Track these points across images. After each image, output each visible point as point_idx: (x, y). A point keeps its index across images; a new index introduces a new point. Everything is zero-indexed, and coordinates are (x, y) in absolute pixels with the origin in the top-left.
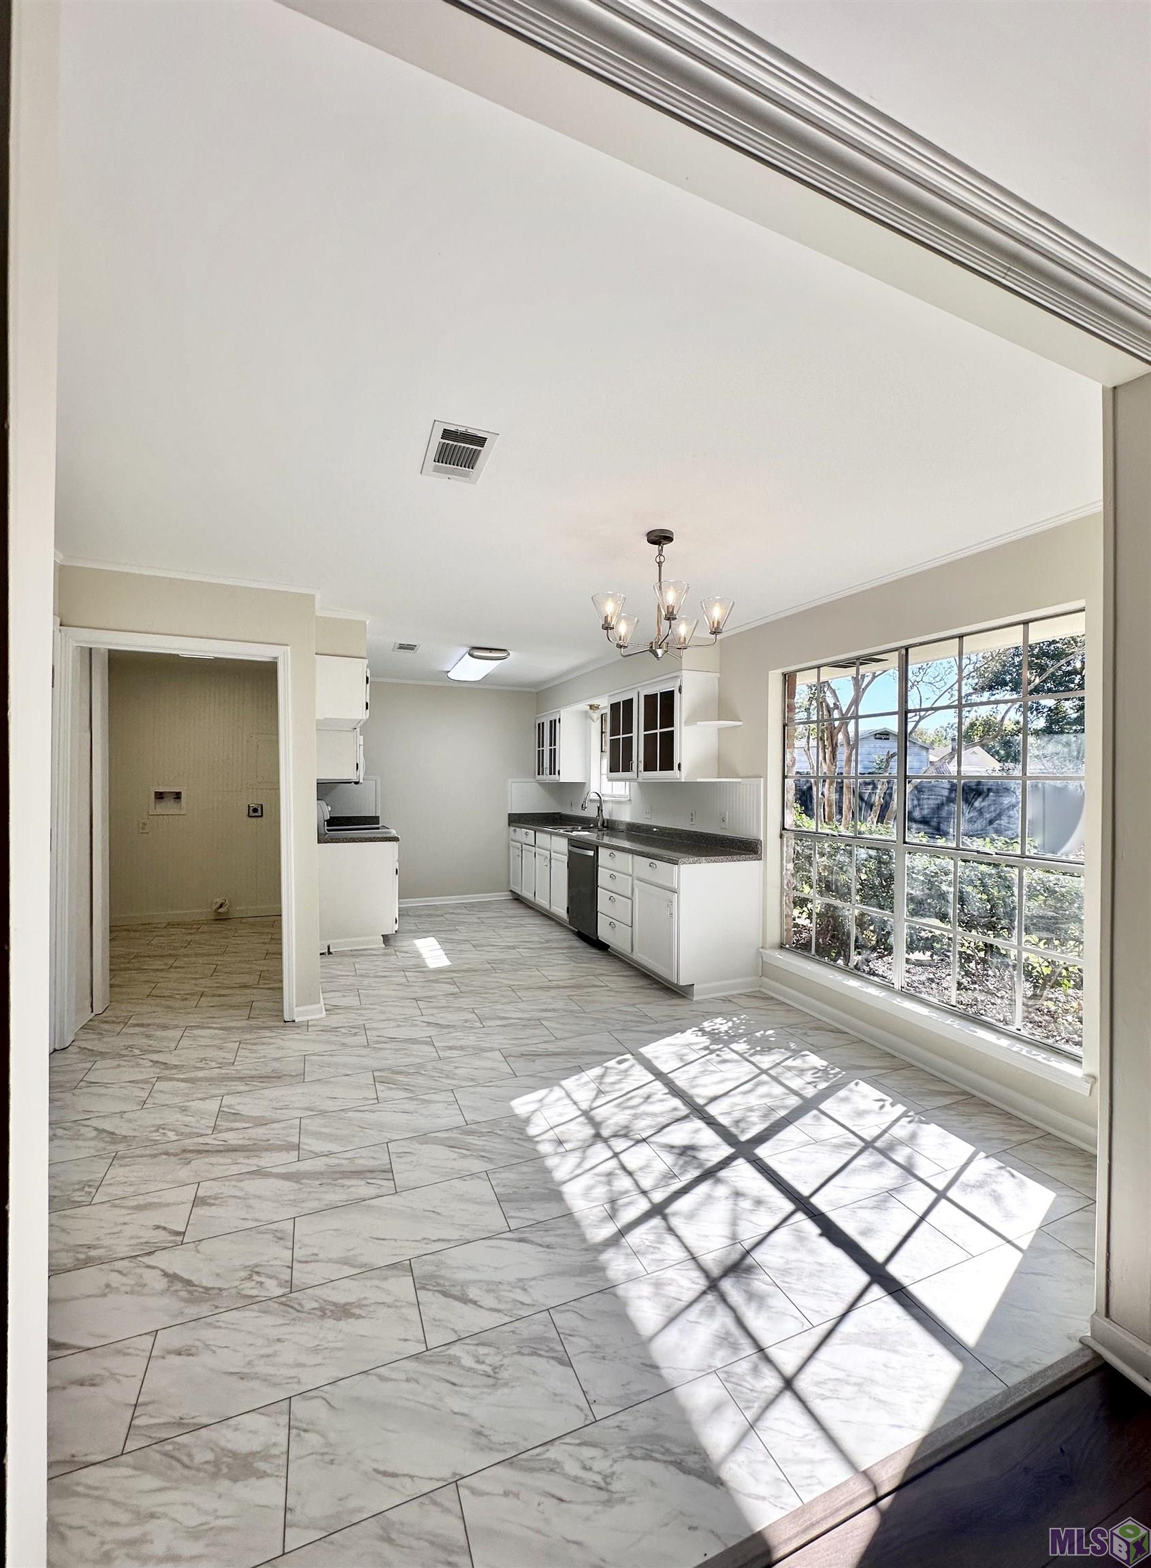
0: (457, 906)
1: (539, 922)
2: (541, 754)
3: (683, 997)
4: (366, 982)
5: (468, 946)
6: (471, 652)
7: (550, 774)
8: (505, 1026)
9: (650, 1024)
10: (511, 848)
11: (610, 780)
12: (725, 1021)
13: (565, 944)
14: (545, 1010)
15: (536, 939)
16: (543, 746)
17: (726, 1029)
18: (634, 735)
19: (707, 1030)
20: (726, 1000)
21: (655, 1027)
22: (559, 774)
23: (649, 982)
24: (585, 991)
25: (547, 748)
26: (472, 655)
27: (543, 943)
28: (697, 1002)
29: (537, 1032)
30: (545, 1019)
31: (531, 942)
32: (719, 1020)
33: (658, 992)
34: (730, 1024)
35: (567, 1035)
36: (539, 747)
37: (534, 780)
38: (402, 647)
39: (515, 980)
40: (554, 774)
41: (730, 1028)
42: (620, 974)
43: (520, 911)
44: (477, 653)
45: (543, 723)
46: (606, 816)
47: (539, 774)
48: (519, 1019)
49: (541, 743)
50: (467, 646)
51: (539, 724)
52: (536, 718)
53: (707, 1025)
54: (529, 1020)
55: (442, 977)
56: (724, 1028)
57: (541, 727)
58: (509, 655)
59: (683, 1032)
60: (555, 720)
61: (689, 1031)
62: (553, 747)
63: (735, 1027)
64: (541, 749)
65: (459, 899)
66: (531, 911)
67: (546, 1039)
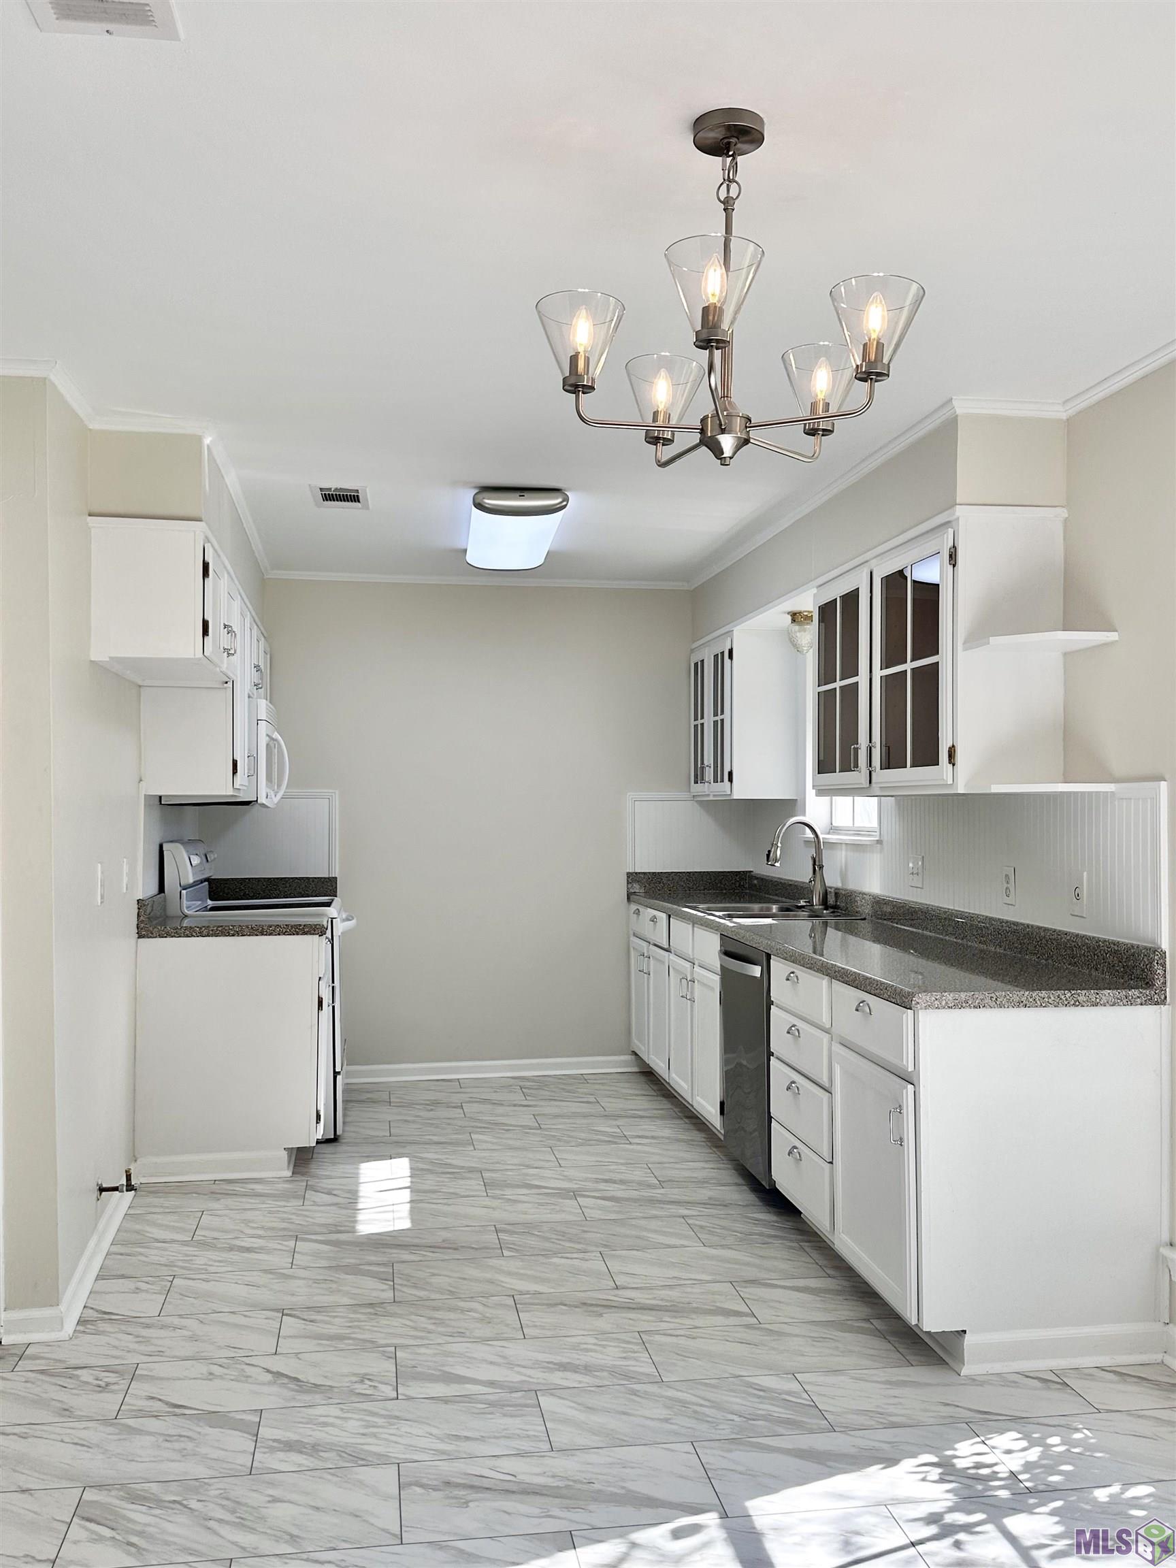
0: (506, 1085)
1: (667, 1132)
2: (699, 731)
3: (942, 1362)
4: (203, 1258)
5: (475, 1184)
6: (479, 499)
7: (716, 781)
8: (445, 1400)
9: (812, 1432)
10: (632, 953)
11: (821, 792)
12: (1024, 1444)
13: (705, 1193)
14: (563, 1367)
15: (638, 1175)
16: (702, 717)
17: (1015, 1467)
18: (862, 679)
19: (960, 1464)
20: (1057, 1382)
21: (822, 1442)
22: (731, 780)
23: (864, 1311)
24: (687, 1322)
25: (709, 720)
26: (480, 506)
27: (650, 1186)
28: (973, 1380)
29: (514, 1424)
30: (552, 1390)
31: (622, 1182)
32: (1008, 1439)
33: (877, 1343)
34: (1034, 1454)
35: (582, 1440)
36: (696, 719)
37: (685, 795)
38: (330, 496)
39: (536, 1279)
40: (722, 781)
41: (1028, 1467)
42: (801, 1283)
43: (640, 1101)
44: (490, 502)
45: (702, 661)
46: (832, 879)
47: (696, 782)
48: (491, 1384)
49: (699, 713)
50: (466, 484)
51: (696, 664)
52: (692, 651)
53: (966, 1452)
54: (513, 1390)
55: (373, 1258)
56: (1014, 1463)
57: (699, 667)
58: (566, 499)
59: (891, 1462)
60: (722, 653)
61: (908, 1464)
62: (719, 718)
63: (1049, 1464)
64: (699, 722)
65: (511, 1068)
66: (666, 1104)
67: (525, 1445)
